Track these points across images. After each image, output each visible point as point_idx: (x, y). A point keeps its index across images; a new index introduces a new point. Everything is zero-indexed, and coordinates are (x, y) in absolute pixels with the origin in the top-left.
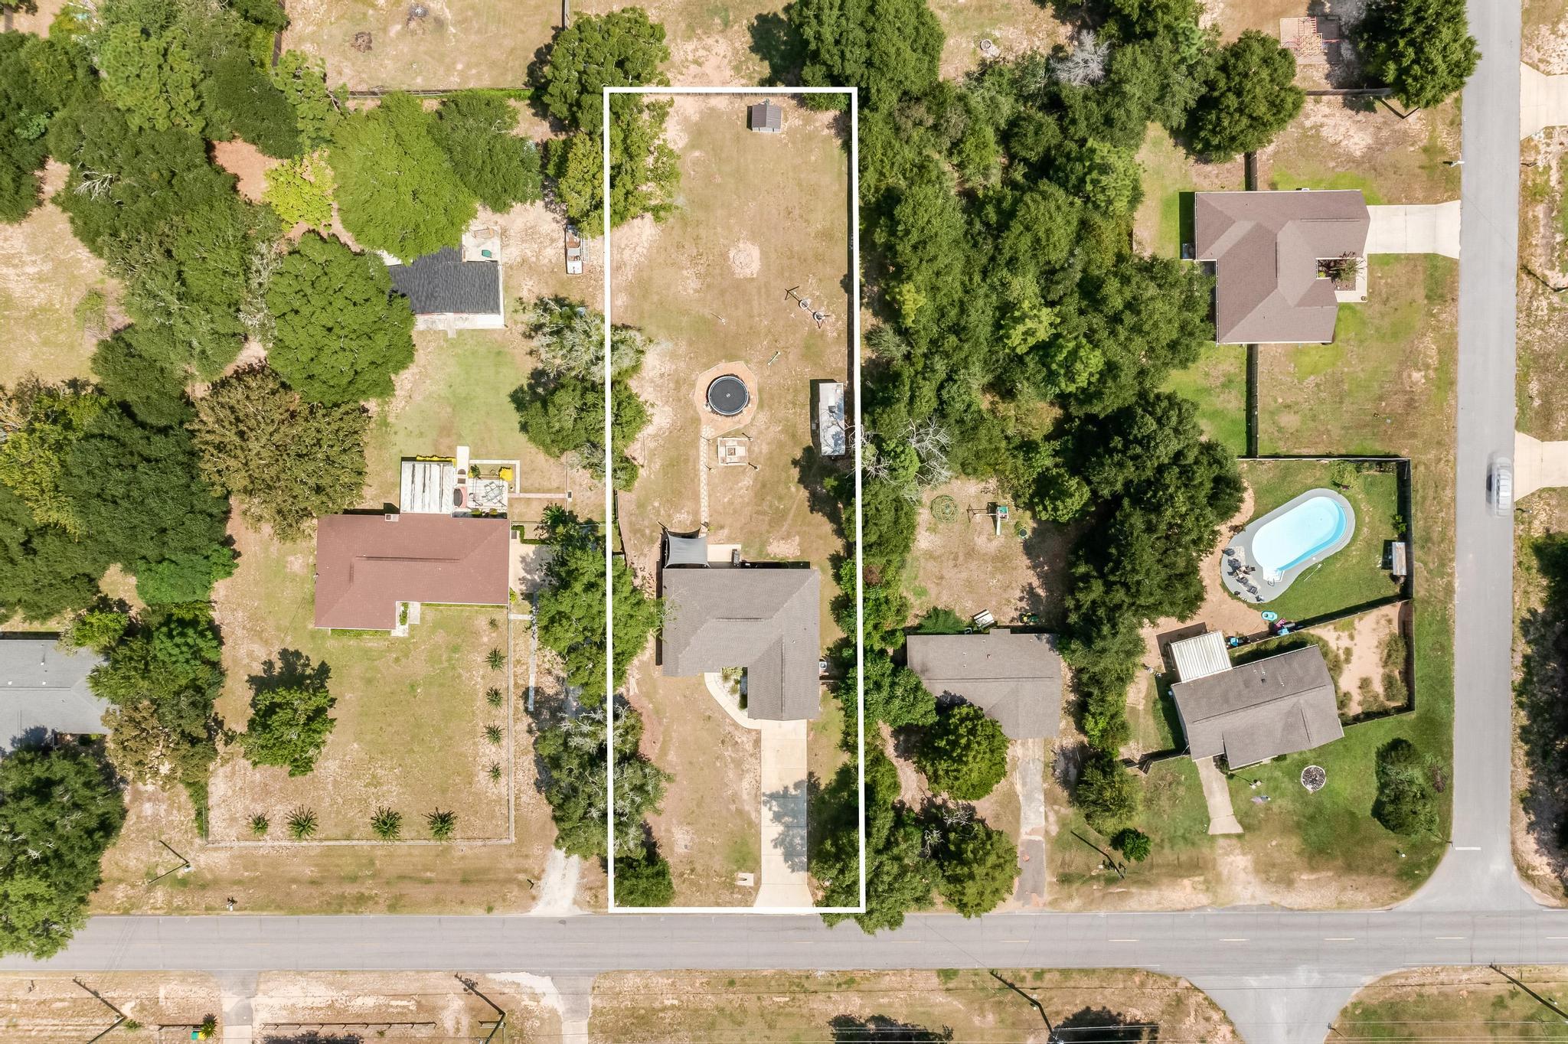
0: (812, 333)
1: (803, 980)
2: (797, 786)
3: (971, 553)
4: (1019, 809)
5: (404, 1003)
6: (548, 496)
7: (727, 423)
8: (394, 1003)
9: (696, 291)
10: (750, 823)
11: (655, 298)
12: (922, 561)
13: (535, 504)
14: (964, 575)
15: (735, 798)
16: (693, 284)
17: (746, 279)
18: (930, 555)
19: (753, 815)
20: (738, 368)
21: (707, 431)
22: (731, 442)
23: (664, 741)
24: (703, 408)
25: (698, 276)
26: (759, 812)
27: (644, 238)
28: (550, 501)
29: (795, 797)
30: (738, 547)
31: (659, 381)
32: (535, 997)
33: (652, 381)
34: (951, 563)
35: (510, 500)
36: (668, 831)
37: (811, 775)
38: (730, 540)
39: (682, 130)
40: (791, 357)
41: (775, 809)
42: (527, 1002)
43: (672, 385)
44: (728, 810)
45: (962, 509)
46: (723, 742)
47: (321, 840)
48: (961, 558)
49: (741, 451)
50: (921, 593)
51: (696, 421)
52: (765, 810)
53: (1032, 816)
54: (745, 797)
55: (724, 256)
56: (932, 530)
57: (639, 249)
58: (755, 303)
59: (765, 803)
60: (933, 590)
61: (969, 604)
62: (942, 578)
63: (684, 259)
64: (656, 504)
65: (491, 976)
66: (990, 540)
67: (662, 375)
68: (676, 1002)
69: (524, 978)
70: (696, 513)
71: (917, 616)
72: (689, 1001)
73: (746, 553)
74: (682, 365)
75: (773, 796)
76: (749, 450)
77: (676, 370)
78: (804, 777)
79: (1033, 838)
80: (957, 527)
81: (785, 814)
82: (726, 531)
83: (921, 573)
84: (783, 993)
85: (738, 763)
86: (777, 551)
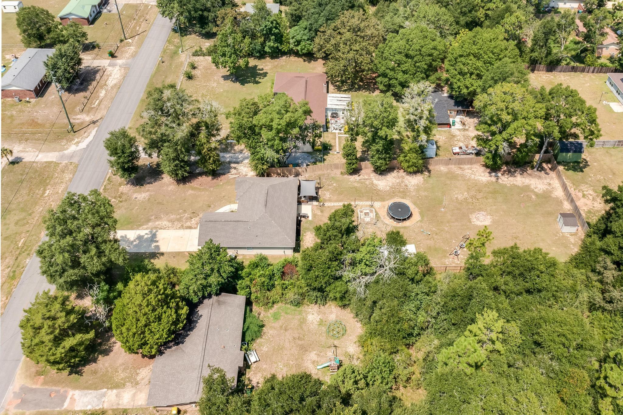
0: (445, 251)
1: (27, 252)
2: (158, 247)
3: (304, 349)
4: (96, 389)
5: (96, 104)
6: (337, 145)
7: (383, 213)
8: (98, 101)
9: (457, 198)
10: (140, 226)
11: (448, 182)
12: (299, 317)
13: (333, 141)
14: (287, 345)
15: (158, 218)
16: (460, 197)
17: (470, 219)
18: (303, 321)
19: (145, 227)
20: (416, 217)
21: (377, 204)
22: (372, 215)
23: (200, 189)
24: (390, 202)
25: (466, 199)
26: (146, 229)
27: (479, 177)
28: (335, 146)
29: (150, 245)
30: (310, 218)
31: (403, 185)
32: (78, 143)
33: (402, 182)
34: (296, 335)
35: (335, 133)
36: (148, 191)
37: (162, 254)
38: (314, 215)
39: (544, 191)
40: (428, 242)
41: (146, 236)
42: (76, 140)
43: (401, 190)
44: (152, 216)
45: (336, 343)
46: (193, 213)
47: (182, 82)
48: (300, 342)
49: (367, 219)
50: (276, 317)
51: (383, 200)
52: (147, 231)
53: (86, 400)
54: (157, 223)
55: (480, 210)
56: (321, 323)
57: (473, 176)
58: (456, 224)
59: (151, 232)
60: (277, 325)
61: (265, 349)
62: (286, 330)
63: (473, 193)
64: (334, 185)
65: (96, 129)
66: (313, 362)
67: (406, 186)
68: (46, 195)
69: (90, 138)
70: (330, 200)
71: (259, 314)
72: (44, 200)
73: (307, 222)
74: (414, 194)
75: (154, 235)
76: (367, 223)
77: (411, 191)
78: (162, 250)
79: (68, 400)
80: (323, 339)
81: (140, 242)
82: (319, 213)
83: (290, 316)
84: (24, 244)
85: (179, 220)
86: (307, 237)
